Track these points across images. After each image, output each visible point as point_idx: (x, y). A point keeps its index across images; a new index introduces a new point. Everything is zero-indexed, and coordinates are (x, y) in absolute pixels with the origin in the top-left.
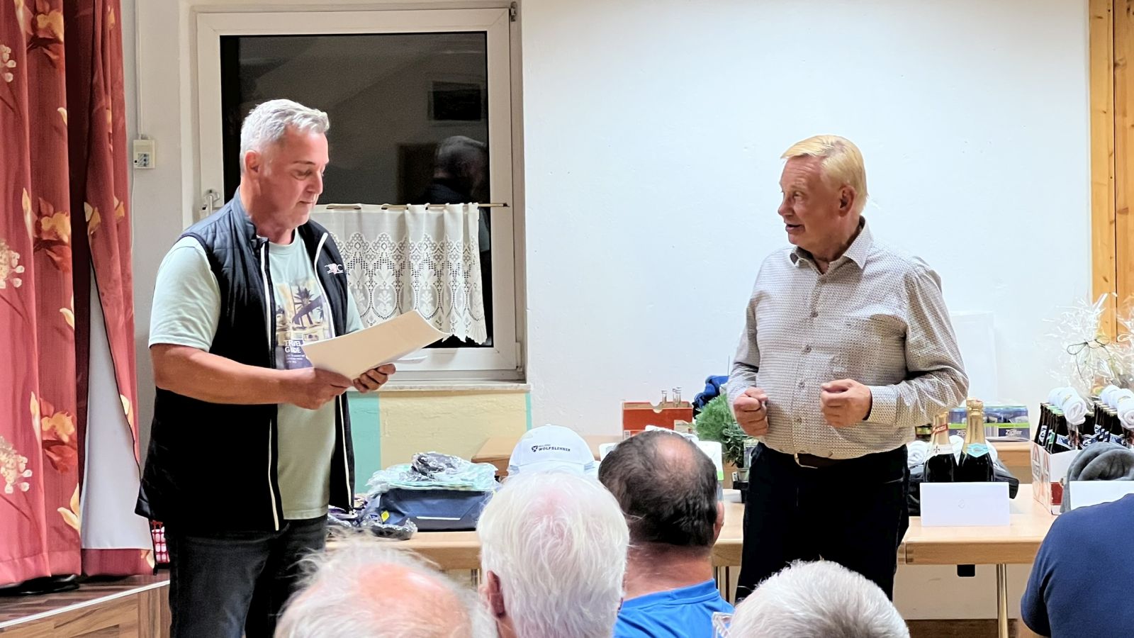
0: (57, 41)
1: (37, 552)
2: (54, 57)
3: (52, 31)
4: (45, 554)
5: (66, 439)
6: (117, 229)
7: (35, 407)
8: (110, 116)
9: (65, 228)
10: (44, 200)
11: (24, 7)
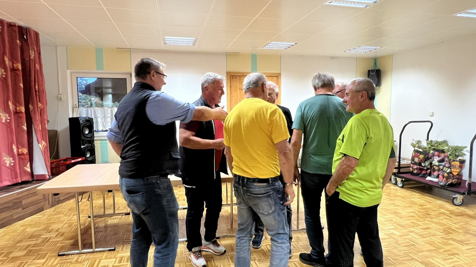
0: (20, 70)
1: (16, 177)
2: (18, 73)
3: (17, 68)
4: (19, 178)
5: (25, 153)
6: (41, 110)
7: (14, 147)
8: (37, 87)
9: (23, 109)
10: (16, 103)
11: (8, 62)
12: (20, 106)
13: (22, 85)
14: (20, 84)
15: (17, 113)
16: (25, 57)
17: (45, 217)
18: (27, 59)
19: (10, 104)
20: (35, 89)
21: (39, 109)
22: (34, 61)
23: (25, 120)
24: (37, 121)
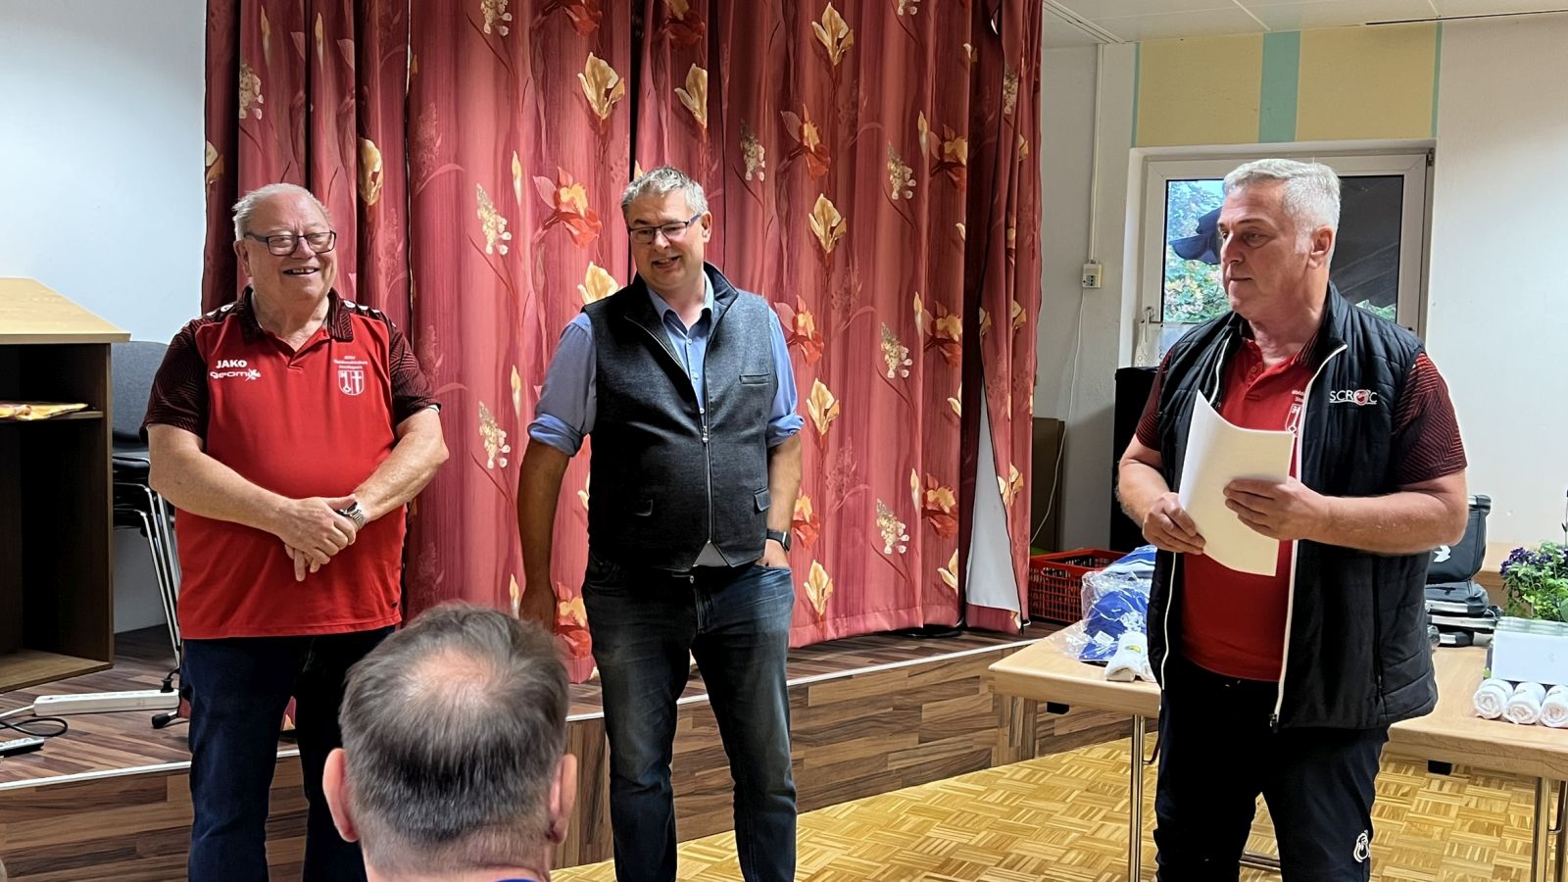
0: (959, 164)
1: (910, 606)
2: (956, 179)
3: (956, 157)
4: (919, 608)
5: (947, 510)
6: (1017, 332)
7: (915, 481)
8: (1013, 235)
9: (957, 329)
10: (938, 303)
11: (928, 133)
12: (948, 314)
13: (962, 227)
14: (959, 225)
15: (937, 342)
16: (986, 109)
17: (997, 794)
18: (990, 118)
19: (918, 304)
20: (1007, 241)
21: (1011, 329)
22: (1013, 125)
23: (959, 371)
24: (1001, 379)
